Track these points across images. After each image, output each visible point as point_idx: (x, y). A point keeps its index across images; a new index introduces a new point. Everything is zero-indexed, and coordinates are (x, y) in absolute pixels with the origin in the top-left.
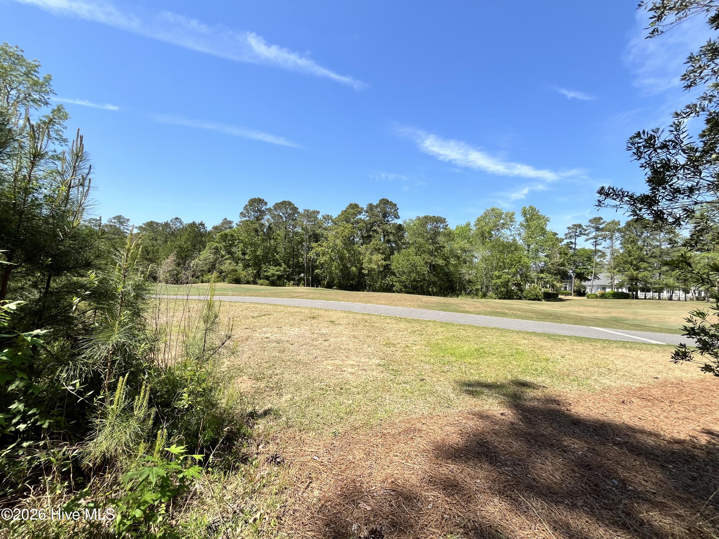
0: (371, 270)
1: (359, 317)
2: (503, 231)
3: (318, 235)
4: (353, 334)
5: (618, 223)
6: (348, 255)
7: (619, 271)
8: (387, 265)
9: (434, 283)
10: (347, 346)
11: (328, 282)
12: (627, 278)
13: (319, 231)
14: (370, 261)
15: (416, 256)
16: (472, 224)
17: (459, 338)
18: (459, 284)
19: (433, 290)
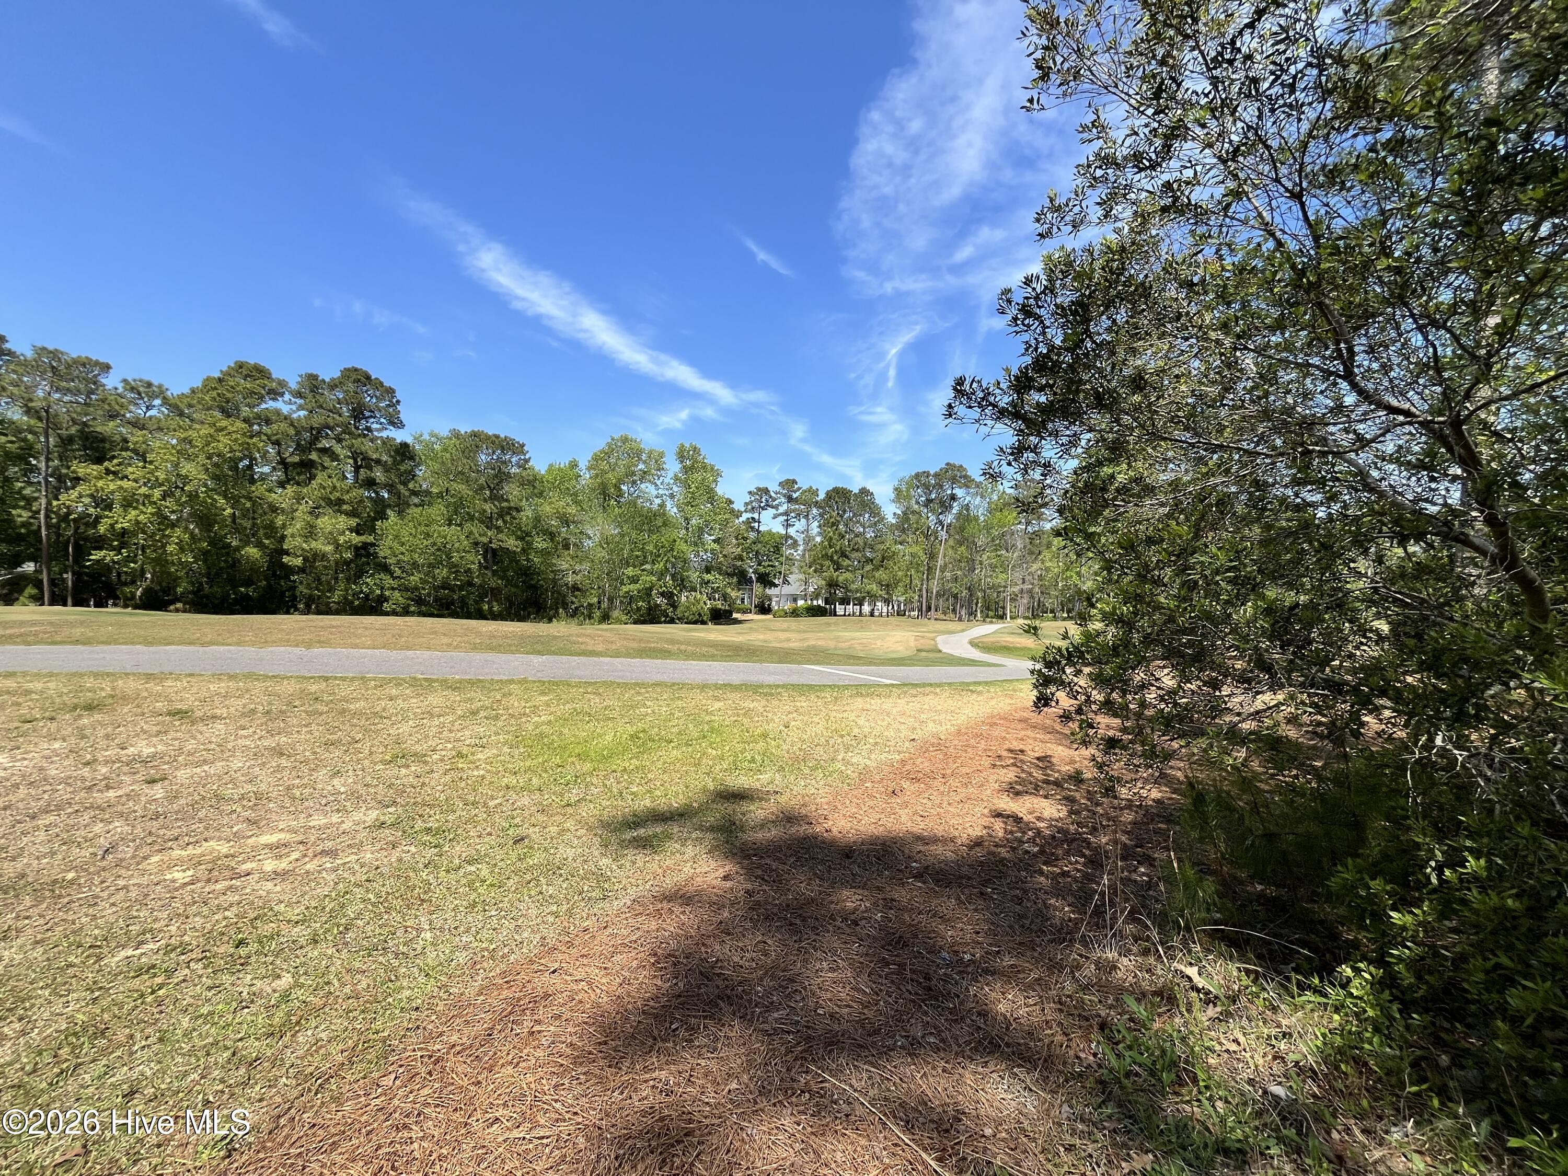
0: (312, 558)
1: (289, 687)
2: (643, 486)
3: (103, 440)
4: (269, 742)
5: (815, 493)
6: (229, 511)
7: (815, 571)
8: (366, 546)
9: (495, 593)
10: (249, 787)
11: (147, 591)
12: (824, 582)
13: (108, 428)
14: (310, 532)
15: (450, 525)
16: (583, 464)
17: (590, 714)
18: (553, 593)
19: (490, 608)
